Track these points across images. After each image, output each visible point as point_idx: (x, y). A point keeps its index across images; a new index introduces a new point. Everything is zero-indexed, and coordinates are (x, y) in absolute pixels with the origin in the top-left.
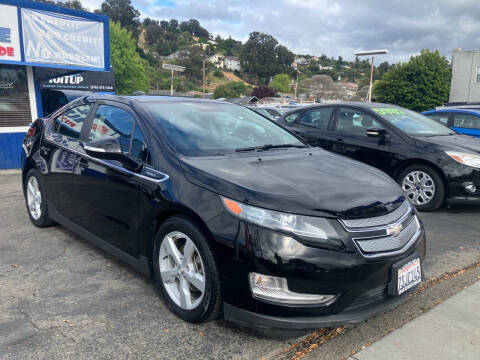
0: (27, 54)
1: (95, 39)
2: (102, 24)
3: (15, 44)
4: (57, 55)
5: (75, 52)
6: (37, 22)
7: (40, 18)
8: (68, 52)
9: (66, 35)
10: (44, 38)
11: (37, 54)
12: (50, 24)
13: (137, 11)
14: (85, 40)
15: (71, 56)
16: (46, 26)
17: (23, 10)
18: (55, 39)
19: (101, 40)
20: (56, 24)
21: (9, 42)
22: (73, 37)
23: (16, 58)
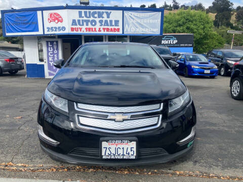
0: (125, 30)
1: (156, 21)
2: (161, 13)
3: (120, 27)
4: (138, 30)
5: (146, 28)
6: (130, 16)
7: (131, 14)
8: (143, 28)
9: (142, 20)
10: (133, 23)
11: (129, 30)
12: (136, 16)
13: (232, 3)
14: (151, 21)
15: (144, 30)
16: (134, 17)
17: (125, 12)
18: (138, 23)
19: (159, 20)
20: (138, 16)
21: (118, 26)
22: (145, 21)
23: (120, 33)
